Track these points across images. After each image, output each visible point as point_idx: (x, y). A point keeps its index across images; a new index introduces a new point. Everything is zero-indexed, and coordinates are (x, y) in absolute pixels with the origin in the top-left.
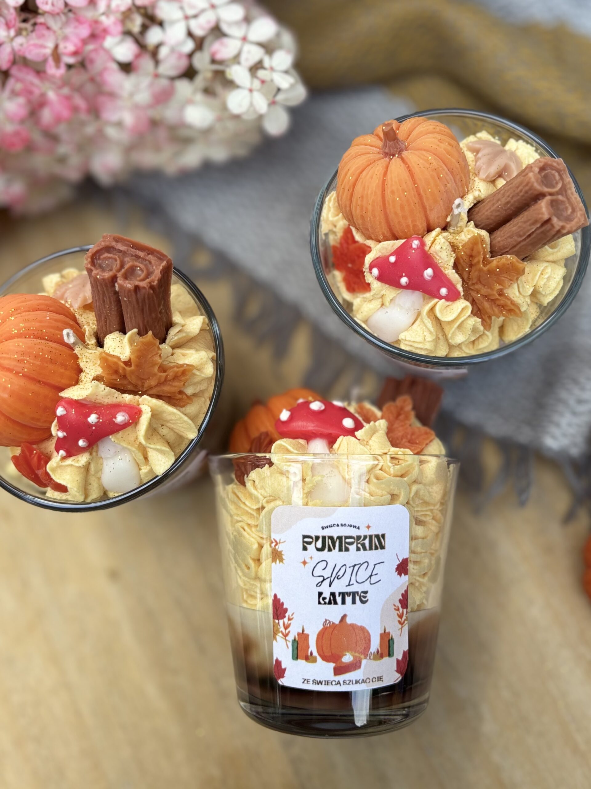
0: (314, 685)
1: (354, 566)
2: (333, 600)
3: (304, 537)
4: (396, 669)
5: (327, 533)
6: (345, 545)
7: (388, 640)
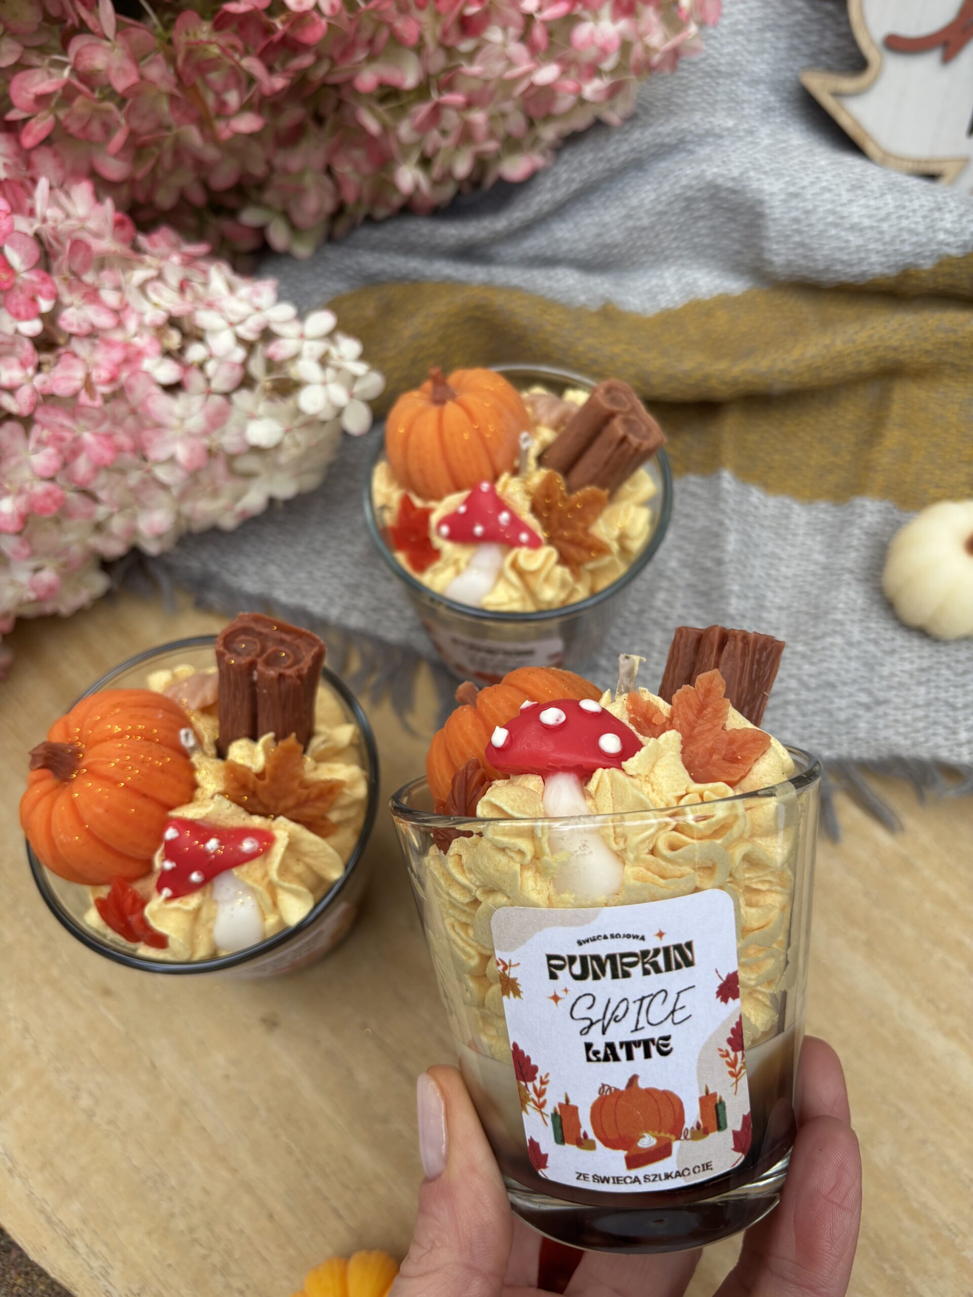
1: (642, 999)
2: (611, 1053)
3: (550, 957)
7: (714, 1105)
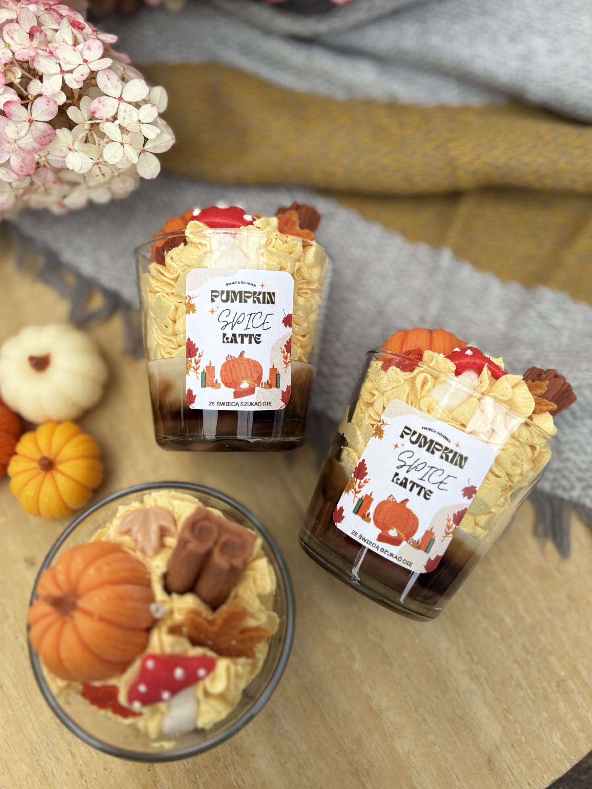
0: (218, 406)
2: (234, 340)
3: (212, 291)
4: (281, 398)
5: (231, 288)
6: (244, 299)
7: (275, 374)
